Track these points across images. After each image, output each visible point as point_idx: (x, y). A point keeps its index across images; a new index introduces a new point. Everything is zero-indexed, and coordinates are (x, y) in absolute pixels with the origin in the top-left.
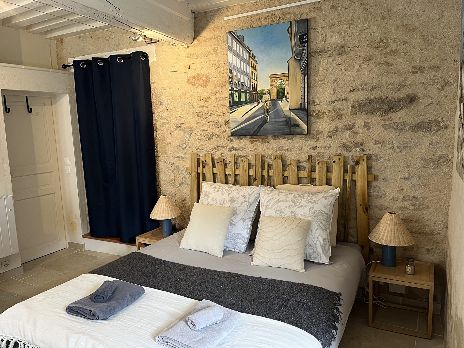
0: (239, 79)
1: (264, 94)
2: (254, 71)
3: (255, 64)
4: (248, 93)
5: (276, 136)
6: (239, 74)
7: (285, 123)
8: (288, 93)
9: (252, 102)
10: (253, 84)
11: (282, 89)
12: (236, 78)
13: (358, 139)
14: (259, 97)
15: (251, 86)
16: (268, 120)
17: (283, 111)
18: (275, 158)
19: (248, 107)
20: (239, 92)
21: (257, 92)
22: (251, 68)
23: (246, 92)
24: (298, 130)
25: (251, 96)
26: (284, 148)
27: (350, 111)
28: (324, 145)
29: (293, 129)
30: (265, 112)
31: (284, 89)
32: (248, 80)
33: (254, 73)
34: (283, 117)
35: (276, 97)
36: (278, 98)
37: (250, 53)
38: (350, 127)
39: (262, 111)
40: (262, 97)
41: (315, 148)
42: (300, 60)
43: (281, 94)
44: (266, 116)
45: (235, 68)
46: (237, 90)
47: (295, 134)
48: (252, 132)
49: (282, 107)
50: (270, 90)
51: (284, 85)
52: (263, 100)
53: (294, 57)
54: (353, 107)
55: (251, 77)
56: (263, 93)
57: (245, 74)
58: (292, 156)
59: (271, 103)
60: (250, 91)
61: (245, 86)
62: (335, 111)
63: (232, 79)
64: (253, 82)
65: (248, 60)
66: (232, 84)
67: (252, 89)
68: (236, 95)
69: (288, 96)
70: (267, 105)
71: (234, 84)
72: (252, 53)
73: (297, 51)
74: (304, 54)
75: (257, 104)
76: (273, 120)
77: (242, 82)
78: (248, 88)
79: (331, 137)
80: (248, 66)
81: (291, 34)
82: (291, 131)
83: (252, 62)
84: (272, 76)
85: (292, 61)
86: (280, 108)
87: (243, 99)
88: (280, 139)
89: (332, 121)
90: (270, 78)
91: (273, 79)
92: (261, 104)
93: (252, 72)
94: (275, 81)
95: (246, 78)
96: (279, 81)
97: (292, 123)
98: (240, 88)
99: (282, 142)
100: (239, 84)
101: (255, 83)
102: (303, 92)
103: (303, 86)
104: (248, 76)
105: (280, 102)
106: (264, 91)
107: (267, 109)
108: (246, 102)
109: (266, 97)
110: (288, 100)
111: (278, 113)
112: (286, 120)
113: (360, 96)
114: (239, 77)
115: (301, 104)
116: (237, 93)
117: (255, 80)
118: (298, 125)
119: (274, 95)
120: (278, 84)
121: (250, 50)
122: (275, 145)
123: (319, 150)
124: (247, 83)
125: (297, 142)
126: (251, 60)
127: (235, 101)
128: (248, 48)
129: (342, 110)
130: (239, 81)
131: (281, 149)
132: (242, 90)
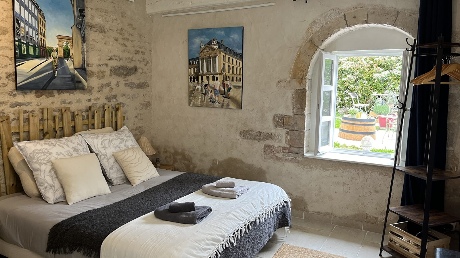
0: (27, 32)
1: (52, 51)
2: (42, 28)
3: (44, 22)
4: (37, 47)
5: (61, 90)
6: (27, 27)
7: (71, 79)
8: (72, 54)
9: (40, 57)
10: (41, 40)
11: (67, 49)
12: (24, 31)
13: (113, 93)
14: (48, 53)
15: (40, 42)
16: (56, 75)
17: (69, 69)
18: (65, 110)
19: (37, 61)
20: (28, 45)
21: (46, 48)
22: (39, 24)
23: (34, 46)
24: (80, 85)
25: (40, 51)
26: (67, 102)
27: (110, 73)
28: (96, 97)
29: (77, 85)
30: (53, 68)
31: (69, 50)
32: (37, 35)
33: (43, 30)
34: (69, 74)
35: (62, 56)
36: (64, 57)
37: (38, 10)
38: (109, 85)
39: (51, 67)
40: (50, 54)
41: (90, 100)
42: (80, 29)
43: (67, 54)
44: (54, 72)
45: (23, 20)
46: (25, 42)
47: (75, 89)
48: (42, 86)
49: (68, 66)
50: (57, 49)
51: (69, 47)
52: (51, 57)
53: (76, 25)
54: (111, 70)
55: (40, 33)
56: (51, 50)
57: (34, 29)
58: (74, 107)
59: (59, 61)
60: (39, 47)
61: (34, 40)
62: (102, 72)
63: (19, 30)
64: (41, 38)
65: (36, 15)
66: (19, 35)
67: (40, 45)
68: (24, 47)
69: (72, 56)
70: (55, 62)
71: (21, 35)
72: (41, 11)
73: (78, 21)
74: (83, 25)
75: (46, 60)
76: (61, 76)
77: (30, 36)
78: (36, 43)
79: (100, 91)
80: (36, 22)
81: (73, 5)
82: (75, 86)
83: (40, 19)
84: (59, 37)
85: (74, 28)
86: (66, 66)
87: (31, 52)
88: (64, 93)
89: (100, 79)
90: (58, 38)
91: (60, 39)
92: (50, 61)
93: (41, 28)
94: (62, 41)
95: (34, 32)
96: (65, 42)
97: (76, 79)
98: (28, 41)
99: (66, 96)
100: (27, 37)
101: (43, 40)
102: (83, 55)
103: (83, 50)
104: (36, 31)
105: (66, 60)
106: (53, 49)
107: (55, 66)
108: (34, 57)
109: (54, 54)
110: (72, 59)
111: (65, 70)
112: (71, 77)
113: (114, 63)
114: (27, 29)
115: (82, 65)
116: (25, 45)
117: (43, 36)
118: (80, 82)
119: (61, 54)
120: (64, 44)
121: (39, 7)
122: (60, 99)
123: (93, 101)
124: (35, 38)
125: (77, 95)
126: (40, 16)
127: (23, 53)
128: (37, 4)
129: (105, 72)
130: (27, 34)
131: (64, 102)
132: (30, 44)
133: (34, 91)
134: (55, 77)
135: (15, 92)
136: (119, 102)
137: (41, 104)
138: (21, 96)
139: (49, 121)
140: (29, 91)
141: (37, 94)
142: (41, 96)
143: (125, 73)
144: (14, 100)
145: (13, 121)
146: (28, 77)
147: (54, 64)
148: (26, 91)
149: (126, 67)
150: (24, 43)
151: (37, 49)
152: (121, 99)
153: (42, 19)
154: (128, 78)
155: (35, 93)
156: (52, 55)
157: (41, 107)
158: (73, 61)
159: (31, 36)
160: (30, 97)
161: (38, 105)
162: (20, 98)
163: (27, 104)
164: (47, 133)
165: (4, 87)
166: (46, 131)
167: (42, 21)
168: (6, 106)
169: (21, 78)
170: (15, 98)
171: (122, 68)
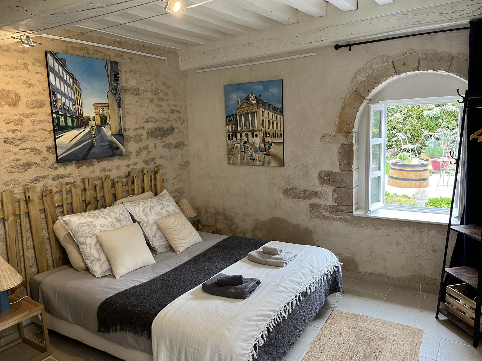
0: (64, 103)
1: (90, 120)
2: (79, 97)
3: (80, 91)
4: (74, 118)
5: (99, 159)
6: (63, 98)
7: (109, 146)
8: (109, 121)
9: (78, 127)
10: (78, 110)
11: (104, 116)
12: (61, 102)
13: (151, 156)
14: (86, 122)
15: (77, 112)
16: (95, 144)
17: (106, 136)
18: (106, 179)
19: (75, 132)
20: (65, 116)
21: (83, 118)
22: (75, 94)
23: (72, 117)
24: (118, 152)
25: (78, 121)
26: (106, 169)
27: (146, 136)
28: (134, 162)
29: (115, 151)
30: (91, 137)
31: (106, 117)
32: (74, 105)
33: (79, 100)
34: (107, 142)
35: (100, 123)
36: (101, 124)
37: (73, 79)
38: (146, 148)
39: (89, 136)
40: (88, 123)
41: (128, 166)
42: (115, 94)
43: (104, 121)
44: (93, 141)
45: (59, 91)
46: (63, 114)
47: (114, 155)
48: (81, 156)
49: (106, 133)
50: (94, 117)
51: (106, 114)
52: (89, 126)
53: (112, 91)
54: (148, 133)
55: (76, 102)
56: (88, 119)
57: (70, 99)
58: (113, 175)
59: (96, 129)
60: (77, 117)
61: (71, 111)
62: (139, 136)
63: (56, 102)
64: (78, 108)
65: (72, 85)
66: (57, 107)
67: (78, 115)
68: (62, 119)
69: (109, 123)
70: (93, 131)
71: (59, 107)
72: (76, 80)
73: (113, 86)
74: (118, 90)
75: (84, 129)
76: (100, 144)
77: (67, 107)
78: (74, 113)
79: (138, 156)
80: (72, 92)
81: (107, 71)
82: (114, 154)
83: (76, 88)
84: (96, 105)
85: (110, 93)
86: (104, 133)
87: (70, 123)
88: (103, 161)
89: (137, 143)
90: (94, 106)
91: (96, 107)
92: (88, 130)
93: (77, 98)
94: (99, 109)
95: (71, 102)
96: (101, 110)
97: (114, 146)
98: (65, 112)
99: (105, 164)
100: (64, 108)
101: (80, 109)
102: (120, 121)
103: (119, 116)
104: (73, 101)
105: (103, 128)
106: (90, 118)
107: (93, 135)
108: (73, 128)
109: (92, 123)
110: (109, 126)
111: (103, 137)
112: (109, 144)
113: (150, 126)
114: (64, 101)
115: (119, 130)
116: (63, 117)
117: (80, 106)
118: (118, 148)
119: (98, 122)
120: (101, 112)
121: (73, 76)
122: (99, 167)
123: (131, 167)
124: (72, 108)
125: (116, 162)
126: (75, 86)
127: (61, 125)
128: (71, 73)
129: (142, 135)
130: (64, 105)
131: (103, 170)
132: (67, 115)
133: (74, 162)
134: (94, 146)
135: (56, 165)
136: (157, 164)
137: (82, 174)
138: (62, 168)
139: (90, 191)
140: (70, 163)
141: (77, 165)
142: (82, 166)
143: (162, 134)
144: (55, 173)
145: (56, 194)
146: (68, 148)
147: (92, 133)
148: (66, 163)
149: (163, 128)
150: (61, 115)
151: (74, 119)
152: (159, 162)
153: (77, 88)
154: (165, 139)
155: (76, 164)
156: (89, 124)
157: (82, 177)
158: (110, 128)
159: (69, 107)
160: (71, 169)
161: (79, 176)
162: (61, 170)
163: (69, 175)
164: (89, 203)
165: (45, 161)
166: (88, 201)
167: (78, 91)
168: (48, 180)
169: (61, 150)
170: (56, 170)
171: (159, 129)
